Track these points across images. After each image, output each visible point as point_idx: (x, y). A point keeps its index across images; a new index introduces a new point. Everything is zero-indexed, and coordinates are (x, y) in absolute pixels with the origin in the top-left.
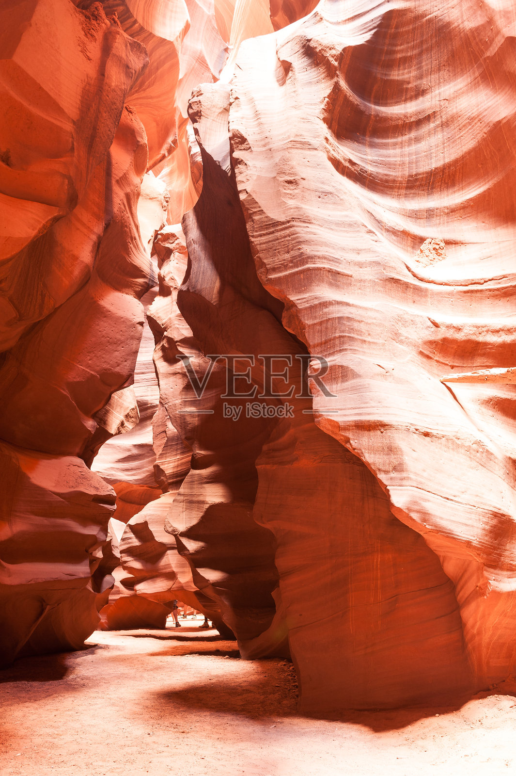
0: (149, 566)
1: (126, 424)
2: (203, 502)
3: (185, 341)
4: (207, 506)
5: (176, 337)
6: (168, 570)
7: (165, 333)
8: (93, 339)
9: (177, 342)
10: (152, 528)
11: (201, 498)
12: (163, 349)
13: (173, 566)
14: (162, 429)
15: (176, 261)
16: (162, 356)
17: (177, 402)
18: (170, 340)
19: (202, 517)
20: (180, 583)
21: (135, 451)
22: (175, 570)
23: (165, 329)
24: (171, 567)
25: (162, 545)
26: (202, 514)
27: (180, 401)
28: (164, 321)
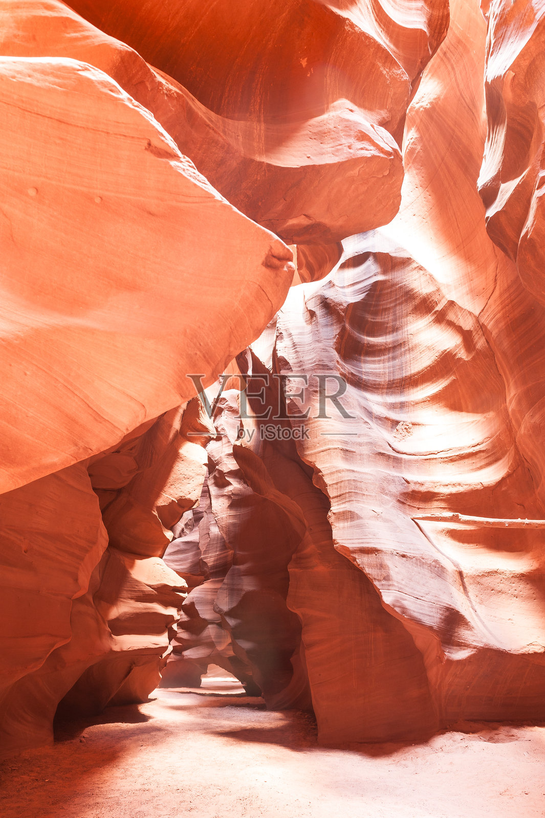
0: (194, 637)
1: (185, 530)
2: (241, 590)
3: (232, 473)
4: (243, 593)
5: (225, 470)
6: (209, 640)
7: (217, 467)
8: (174, 476)
9: (225, 473)
10: (198, 607)
11: (240, 587)
12: (215, 477)
13: (213, 637)
14: (207, 532)
15: (226, 417)
16: (214, 483)
17: (223, 516)
18: (221, 472)
19: (240, 601)
20: (218, 650)
21: (183, 547)
22: (213, 640)
23: (217, 464)
24: (211, 638)
25: (204, 620)
26: (240, 599)
27: (226, 515)
28: (216, 459)
